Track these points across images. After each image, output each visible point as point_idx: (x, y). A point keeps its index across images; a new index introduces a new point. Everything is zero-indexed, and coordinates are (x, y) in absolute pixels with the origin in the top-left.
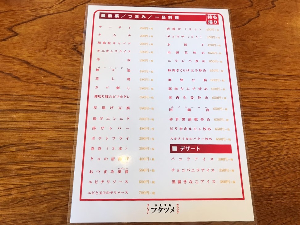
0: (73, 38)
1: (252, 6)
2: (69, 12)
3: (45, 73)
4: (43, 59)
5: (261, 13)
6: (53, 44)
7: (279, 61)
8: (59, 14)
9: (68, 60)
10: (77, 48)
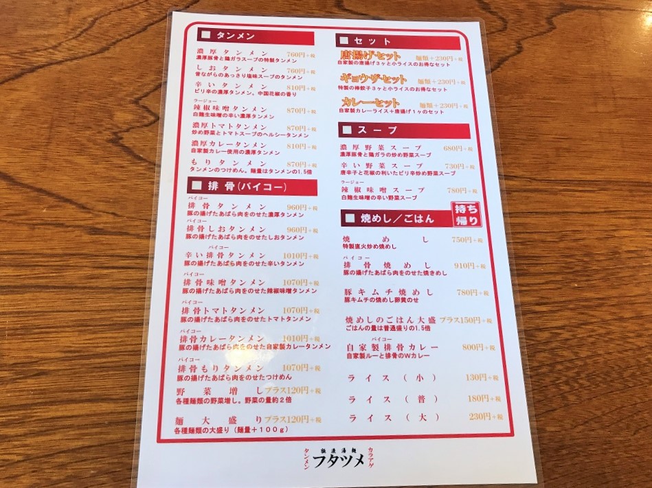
0: (111, 117)
1: (505, 28)
2: (99, 55)
3: (50, 198)
4: (44, 168)
5: (525, 45)
6: (66, 130)
7: (568, 150)
8: (76, 61)
9: (100, 168)
10: (121, 138)
